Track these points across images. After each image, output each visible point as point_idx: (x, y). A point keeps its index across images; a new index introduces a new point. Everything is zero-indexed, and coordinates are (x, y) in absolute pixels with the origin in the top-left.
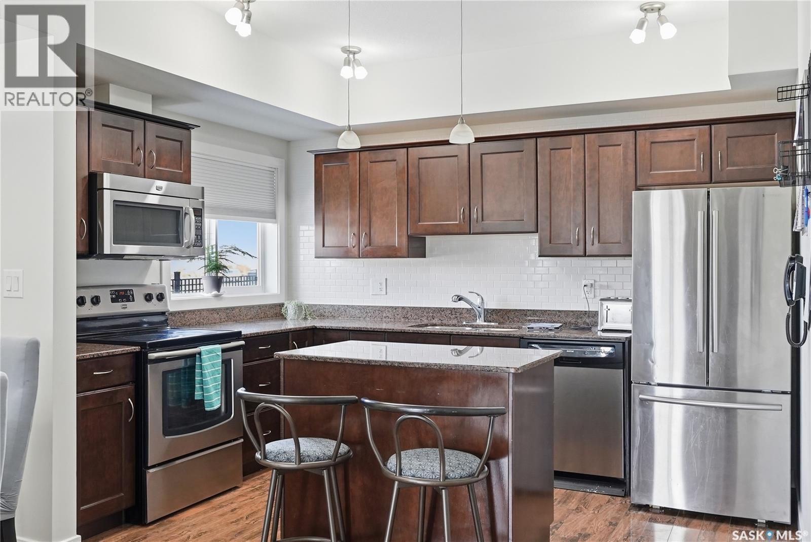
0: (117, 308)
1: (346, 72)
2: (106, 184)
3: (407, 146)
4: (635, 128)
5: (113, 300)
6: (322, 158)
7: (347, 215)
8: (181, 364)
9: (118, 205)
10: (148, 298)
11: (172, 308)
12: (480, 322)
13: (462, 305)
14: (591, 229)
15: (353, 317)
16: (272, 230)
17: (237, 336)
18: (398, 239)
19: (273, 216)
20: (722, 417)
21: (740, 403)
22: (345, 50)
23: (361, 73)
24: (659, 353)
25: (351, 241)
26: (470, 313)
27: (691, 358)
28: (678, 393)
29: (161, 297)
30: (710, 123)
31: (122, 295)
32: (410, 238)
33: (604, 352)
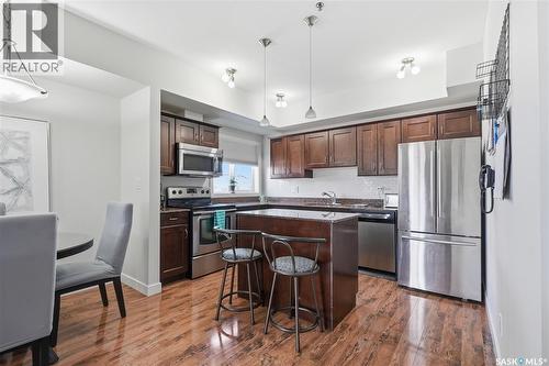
0: (190, 196)
1: (278, 104)
2: (181, 147)
4: (401, 119)
5: (188, 192)
6: (273, 141)
7: (282, 162)
8: (209, 217)
9: (186, 155)
10: (203, 192)
11: (212, 197)
12: (334, 203)
13: (325, 197)
14: (380, 164)
16: (256, 169)
18: (301, 171)
19: (257, 164)
20: (443, 248)
21: (453, 242)
23: (284, 104)
24: (413, 217)
25: (283, 172)
26: (330, 200)
27: (428, 219)
28: (422, 236)
29: (208, 192)
30: (437, 113)
31: (191, 191)
32: (306, 171)
33: (387, 216)
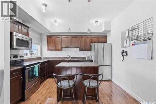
0: (14, 59)
2: (14, 34)
3: (61, 36)
4: (91, 36)
5: (14, 57)
8: (31, 69)
9: (17, 39)
10: (21, 57)
12: (70, 59)
13: (69, 57)
15: (52, 59)
17: (39, 63)
18: (60, 48)
19: (39, 44)
22: (55, 21)
25: (53, 48)
26: (69, 58)
29: (23, 57)
30: (99, 36)
